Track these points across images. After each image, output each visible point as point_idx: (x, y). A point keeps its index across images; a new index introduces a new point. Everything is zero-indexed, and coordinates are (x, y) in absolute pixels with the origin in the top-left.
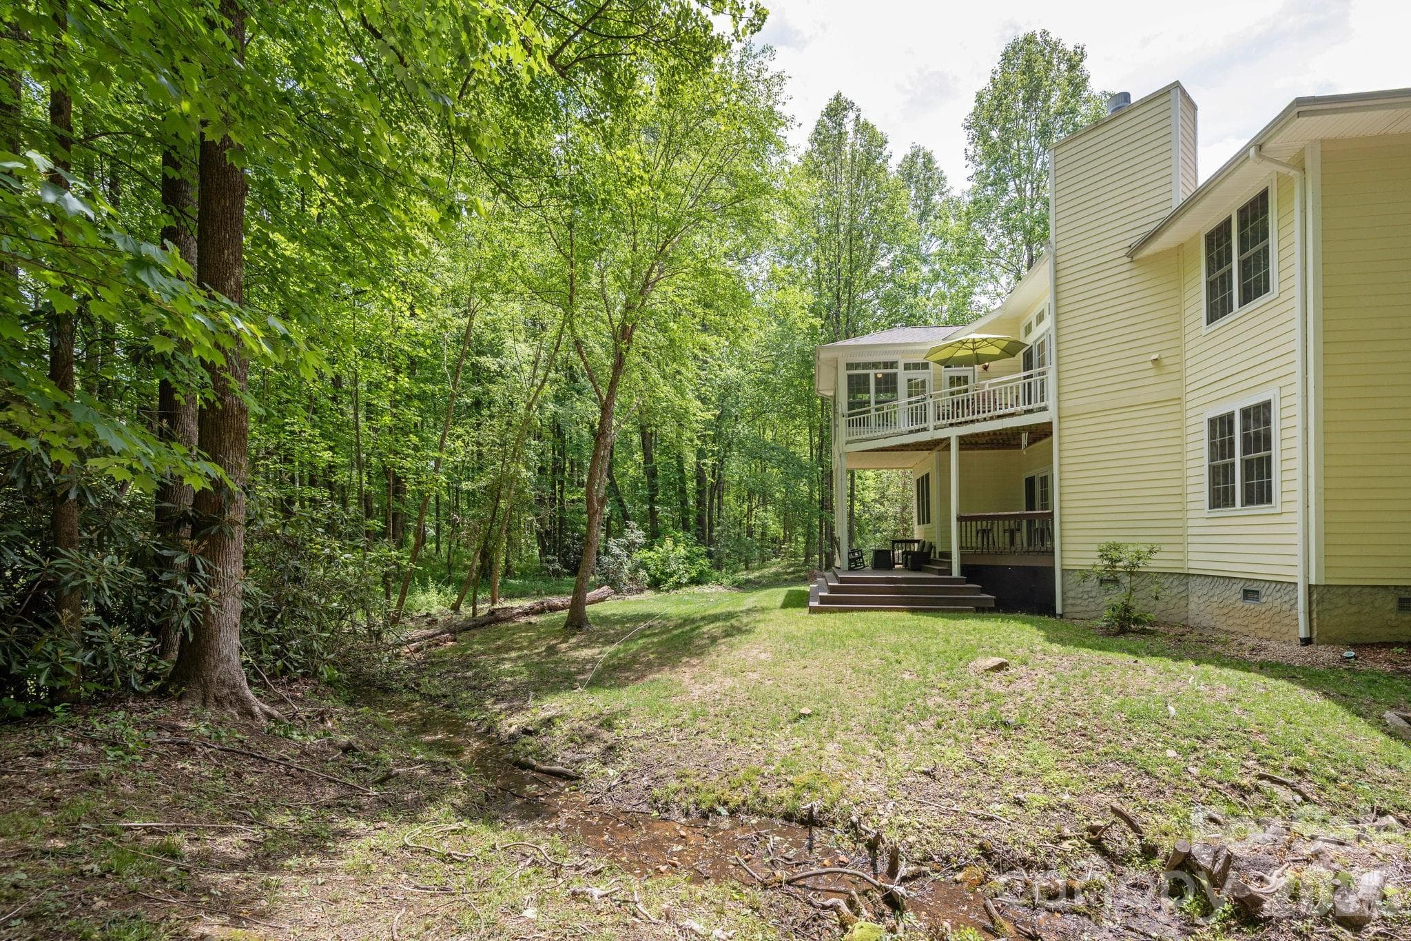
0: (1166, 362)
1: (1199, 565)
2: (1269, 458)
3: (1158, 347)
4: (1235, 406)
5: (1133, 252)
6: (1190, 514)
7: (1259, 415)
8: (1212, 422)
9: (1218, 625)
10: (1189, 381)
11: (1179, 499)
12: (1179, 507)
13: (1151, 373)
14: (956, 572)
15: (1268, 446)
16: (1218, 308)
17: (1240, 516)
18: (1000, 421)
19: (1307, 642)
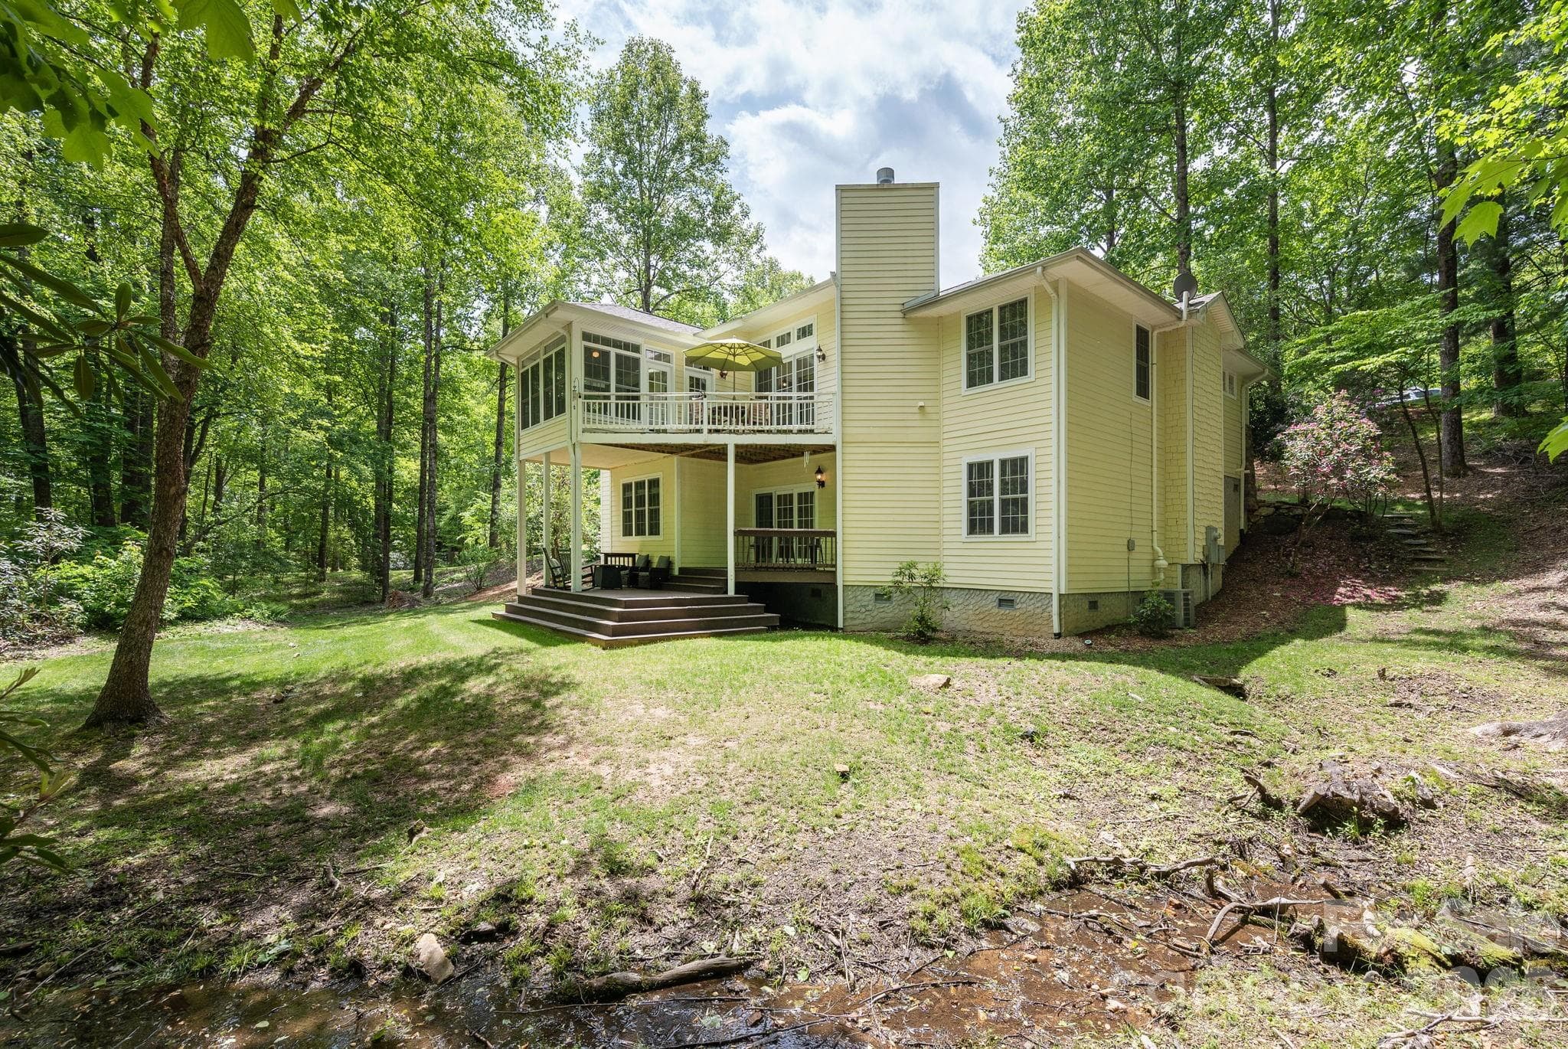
0: (928, 410)
1: (956, 580)
2: (1026, 499)
3: (926, 396)
4: (996, 456)
5: (906, 312)
6: (945, 539)
7: (1016, 467)
8: (971, 466)
9: (974, 628)
10: (946, 429)
11: (936, 525)
12: (936, 532)
13: (917, 417)
14: (731, 592)
15: (1025, 490)
16: (978, 376)
17: (997, 542)
18: (784, 436)
19: (1058, 636)
